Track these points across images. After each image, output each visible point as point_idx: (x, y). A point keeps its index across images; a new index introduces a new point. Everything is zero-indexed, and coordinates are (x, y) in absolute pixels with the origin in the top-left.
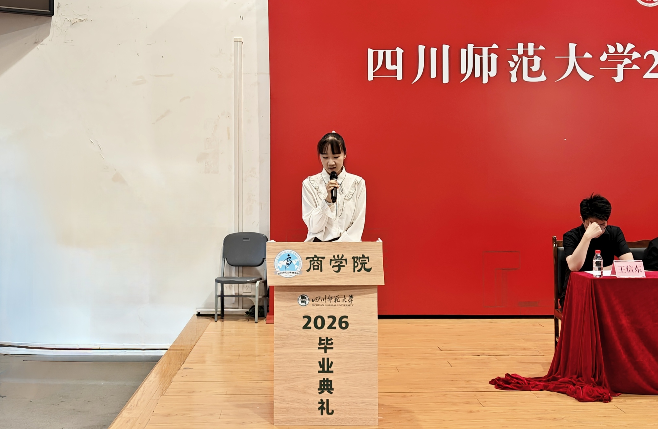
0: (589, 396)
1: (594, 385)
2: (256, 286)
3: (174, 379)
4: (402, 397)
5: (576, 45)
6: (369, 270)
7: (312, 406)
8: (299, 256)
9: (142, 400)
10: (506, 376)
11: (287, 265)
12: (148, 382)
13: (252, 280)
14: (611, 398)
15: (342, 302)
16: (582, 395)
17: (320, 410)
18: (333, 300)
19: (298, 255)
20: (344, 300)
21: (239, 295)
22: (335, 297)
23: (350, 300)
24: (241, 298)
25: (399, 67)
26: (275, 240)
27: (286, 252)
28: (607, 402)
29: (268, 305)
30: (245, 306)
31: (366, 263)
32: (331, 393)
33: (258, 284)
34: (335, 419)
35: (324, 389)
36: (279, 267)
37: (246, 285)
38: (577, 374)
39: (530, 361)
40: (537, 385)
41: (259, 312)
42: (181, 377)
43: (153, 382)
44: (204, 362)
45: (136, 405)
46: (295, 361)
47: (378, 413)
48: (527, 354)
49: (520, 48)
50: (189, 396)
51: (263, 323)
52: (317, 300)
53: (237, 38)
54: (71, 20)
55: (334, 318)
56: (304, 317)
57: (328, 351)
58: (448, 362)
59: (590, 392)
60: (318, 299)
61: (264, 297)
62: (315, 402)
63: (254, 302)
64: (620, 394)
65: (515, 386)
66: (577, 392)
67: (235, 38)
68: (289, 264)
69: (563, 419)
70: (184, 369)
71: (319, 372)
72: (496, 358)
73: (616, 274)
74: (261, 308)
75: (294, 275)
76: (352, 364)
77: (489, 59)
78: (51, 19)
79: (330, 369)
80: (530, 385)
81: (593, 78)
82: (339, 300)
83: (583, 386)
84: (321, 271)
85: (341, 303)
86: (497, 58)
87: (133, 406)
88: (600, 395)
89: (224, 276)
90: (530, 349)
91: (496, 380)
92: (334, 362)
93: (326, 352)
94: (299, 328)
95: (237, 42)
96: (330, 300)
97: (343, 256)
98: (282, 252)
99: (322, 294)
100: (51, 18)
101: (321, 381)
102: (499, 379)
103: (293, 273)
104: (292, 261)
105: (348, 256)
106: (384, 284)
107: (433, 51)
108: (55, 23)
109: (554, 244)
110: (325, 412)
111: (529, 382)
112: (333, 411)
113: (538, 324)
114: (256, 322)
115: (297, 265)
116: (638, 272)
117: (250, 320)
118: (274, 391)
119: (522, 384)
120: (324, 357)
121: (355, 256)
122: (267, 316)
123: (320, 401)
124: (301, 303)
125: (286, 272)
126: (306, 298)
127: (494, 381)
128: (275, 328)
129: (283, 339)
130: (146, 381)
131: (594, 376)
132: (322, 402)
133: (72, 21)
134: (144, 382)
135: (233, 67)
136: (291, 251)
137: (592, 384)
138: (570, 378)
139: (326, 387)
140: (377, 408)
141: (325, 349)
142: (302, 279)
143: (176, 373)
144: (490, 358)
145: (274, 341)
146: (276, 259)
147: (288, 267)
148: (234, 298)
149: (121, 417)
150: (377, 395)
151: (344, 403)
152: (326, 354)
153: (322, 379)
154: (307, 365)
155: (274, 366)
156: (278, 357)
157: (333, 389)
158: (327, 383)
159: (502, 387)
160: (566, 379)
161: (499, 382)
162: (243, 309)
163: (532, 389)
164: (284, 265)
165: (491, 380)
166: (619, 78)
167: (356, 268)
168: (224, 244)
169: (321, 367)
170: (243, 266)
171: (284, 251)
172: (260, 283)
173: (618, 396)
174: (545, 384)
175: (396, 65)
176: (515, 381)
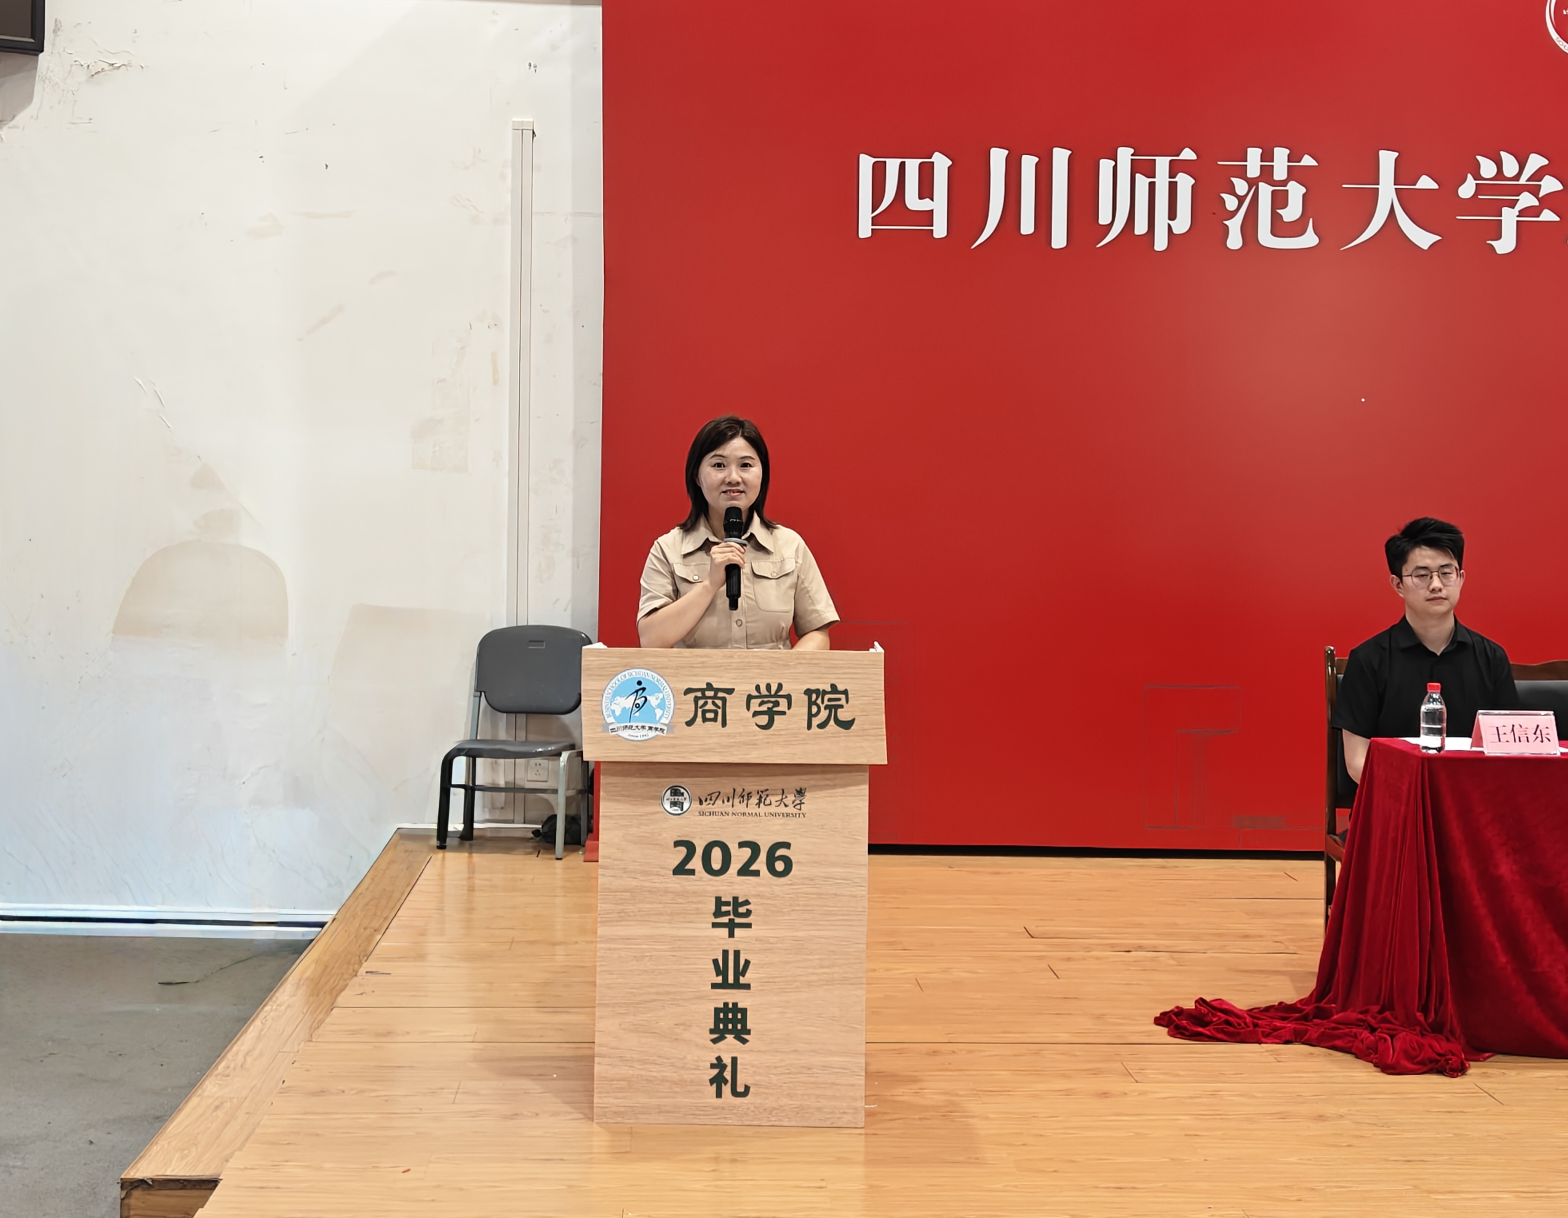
0: (1411, 1059)
1: (1425, 1033)
2: (559, 765)
3: (340, 1001)
4: (928, 1054)
5: (1396, 154)
6: (847, 725)
7: (693, 1074)
8: (667, 686)
9: (256, 1053)
10: (1199, 1006)
11: (635, 709)
12: (274, 1007)
13: (550, 749)
14: (1467, 1065)
15: (776, 806)
16: (1391, 1057)
17: (715, 1085)
18: (754, 800)
19: (664, 682)
20: (782, 799)
21: (516, 787)
22: (758, 793)
23: (798, 802)
24: (520, 796)
25: (939, 205)
26: (605, 644)
27: (634, 674)
28: (1456, 1074)
29: (590, 814)
30: (531, 815)
31: (841, 706)
32: (744, 1041)
33: (566, 759)
34: (753, 1109)
35: (726, 1031)
36: (613, 712)
37: (533, 761)
38: (1381, 1002)
39: (1263, 969)
40: (1276, 1029)
41: (567, 831)
42: (358, 995)
43: (288, 1006)
44: (421, 957)
45: (242, 1066)
46: (651, 956)
47: (864, 1095)
48: (1253, 950)
49: (1254, 158)
50: (375, 1044)
51: (576, 859)
52: (711, 800)
53: (520, 120)
54: (88, 66)
55: (755, 848)
56: (677, 844)
57: (737, 931)
58: (1049, 966)
59: (1414, 1049)
60: (714, 799)
61: (580, 792)
62: (701, 1064)
63: (554, 804)
64: (1490, 1054)
65: (1218, 1031)
66: (1379, 1049)
67: (514, 119)
68: (641, 705)
69: (1342, 1116)
70: (368, 974)
71: (715, 986)
72: (1174, 959)
73: (1482, 747)
74: (571, 820)
75: (652, 734)
76: (799, 967)
77: (1173, 188)
78: (37, 60)
79: (742, 980)
80: (1257, 1029)
81: (1439, 241)
82: (767, 802)
83: (1395, 1032)
84: (724, 724)
85: (773, 809)
86: (1193, 186)
87: (234, 1069)
88: (1439, 1058)
89: (479, 738)
90: (1261, 936)
91: (1171, 1014)
92: (752, 962)
93: (731, 935)
94: (662, 872)
95: (521, 131)
96: (745, 802)
97: (780, 686)
98: (623, 674)
99: (726, 785)
100: (36, 57)
101: (717, 1011)
102: (1179, 1012)
103: (650, 728)
104: (648, 698)
105: (795, 688)
106: (886, 762)
107: (1029, 163)
108: (47, 72)
109: (1330, 668)
110: (727, 1089)
111: (1256, 1021)
112: (747, 1088)
113: (1282, 873)
114: (560, 857)
115: (662, 709)
116: (1542, 741)
117: (542, 851)
118: (597, 1034)
119: (1239, 1025)
120: (726, 948)
121: (813, 687)
122: (588, 843)
123: (715, 1062)
124: (671, 807)
125: (632, 726)
126: (682, 794)
127: (1166, 1018)
128: (600, 871)
129: (621, 899)
130: (270, 1003)
131: (1425, 1010)
132: (719, 1064)
133: (90, 67)
134: (263, 1008)
135: (509, 196)
136: (646, 671)
137: (1418, 1028)
138: (1361, 1013)
139: (730, 1026)
140: (863, 1082)
141: (731, 927)
142: (674, 746)
143: (347, 985)
144: (1157, 957)
145: (599, 905)
146: (606, 691)
147: (637, 714)
148: (503, 794)
149: (199, 1095)
150: (863, 1048)
151: (776, 1067)
152: (731, 939)
153: (721, 1006)
154: (683, 967)
155: (598, 969)
156: (608, 946)
157: (748, 1032)
158: (735, 1016)
159: (1187, 1033)
160: (1352, 1015)
161: (1179, 1020)
162: (525, 823)
163: (1263, 1040)
164: (627, 707)
165: (1158, 1015)
166: (1505, 244)
167: (813, 719)
168: (480, 656)
169: (717, 975)
170: (529, 713)
171: (626, 673)
172: (569, 758)
173: (1485, 1059)
174: (1298, 1026)
175: (932, 199)
176: (1220, 1018)
